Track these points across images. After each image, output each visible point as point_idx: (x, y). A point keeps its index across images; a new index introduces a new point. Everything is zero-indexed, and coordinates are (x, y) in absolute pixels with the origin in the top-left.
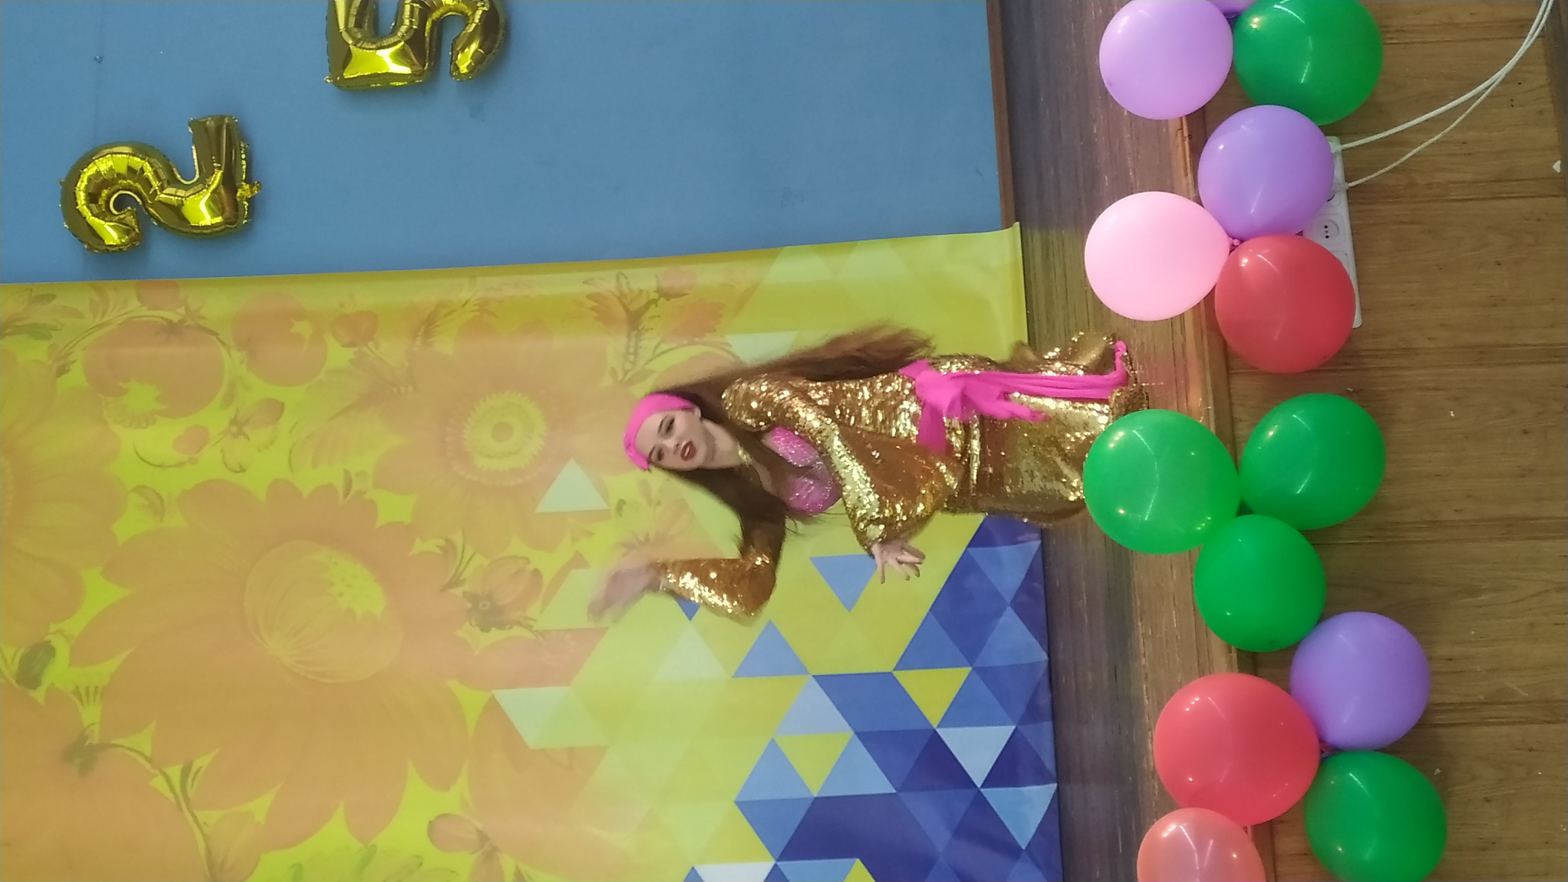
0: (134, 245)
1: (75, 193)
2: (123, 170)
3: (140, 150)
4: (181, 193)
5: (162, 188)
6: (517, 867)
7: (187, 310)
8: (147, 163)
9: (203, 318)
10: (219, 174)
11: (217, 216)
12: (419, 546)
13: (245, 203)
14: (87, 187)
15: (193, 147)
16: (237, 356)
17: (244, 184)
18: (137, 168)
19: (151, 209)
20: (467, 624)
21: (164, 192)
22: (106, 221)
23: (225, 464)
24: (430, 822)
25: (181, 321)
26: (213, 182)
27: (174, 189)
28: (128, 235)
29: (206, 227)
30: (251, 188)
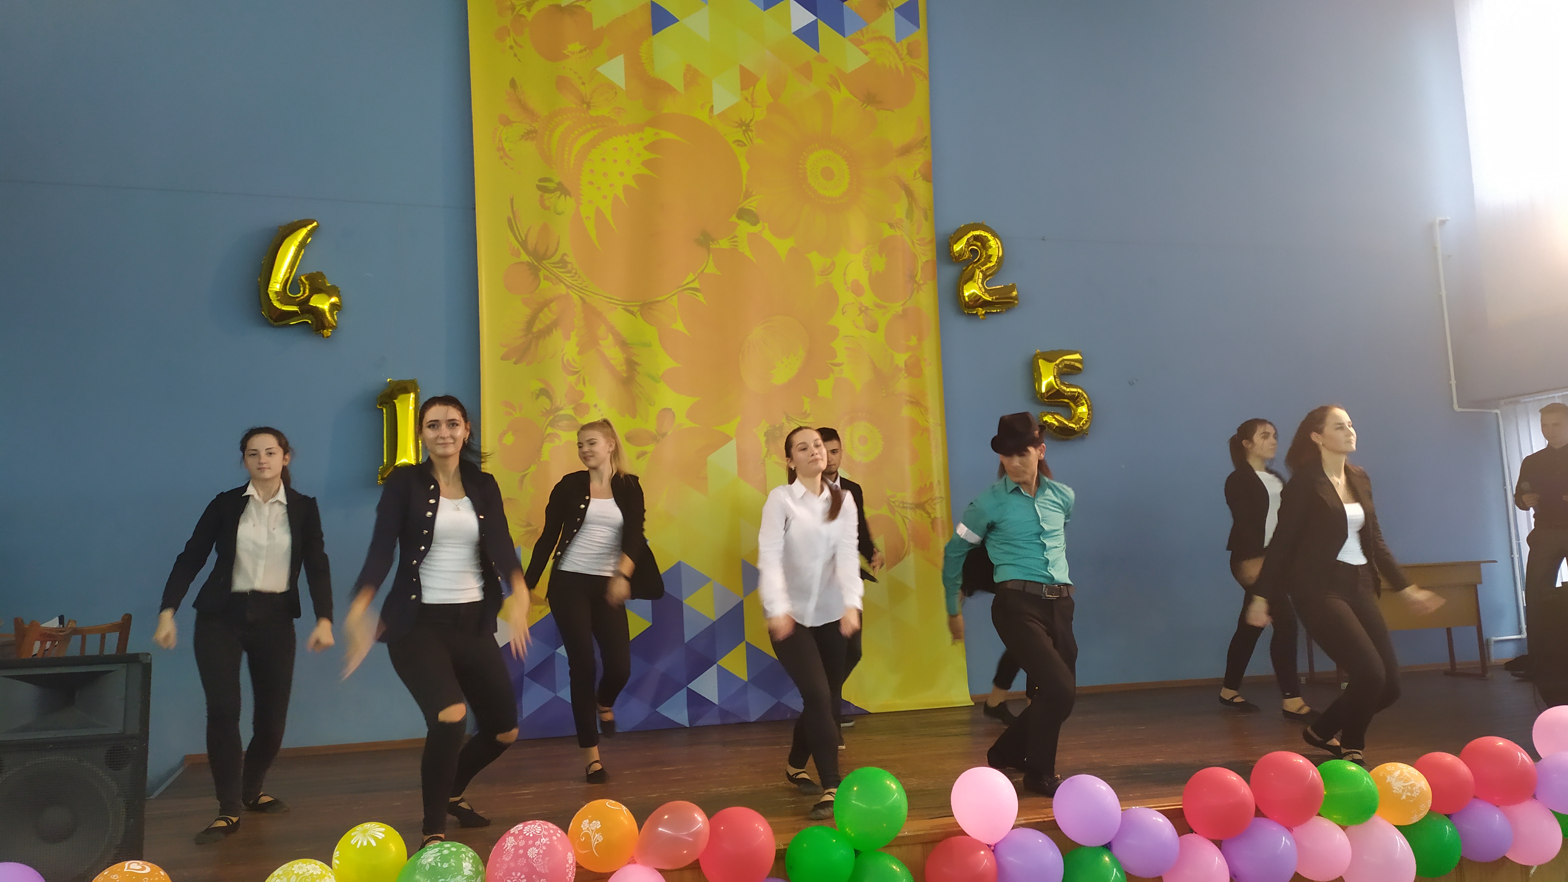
0: (953, 258)
1: (978, 230)
2: (990, 252)
3: (1000, 260)
4: (980, 281)
5: (982, 271)
6: (648, 452)
7: (922, 284)
8: (994, 264)
9: (918, 292)
10: (991, 300)
11: (968, 299)
12: (806, 400)
13: (975, 312)
14: (982, 235)
15: (1002, 286)
16: (900, 309)
17: (985, 311)
18: (991, 260)
19: (971, 266)
20: (768, 425)
21: (980, 273)
22: (966, 244)
23: (846, 305)
24: (670, 409)
25: (916, 282)
26: (985, 296)
27: (981, 278)
28: (958, 256)
29: (963, 293)
30: (984, 315)
